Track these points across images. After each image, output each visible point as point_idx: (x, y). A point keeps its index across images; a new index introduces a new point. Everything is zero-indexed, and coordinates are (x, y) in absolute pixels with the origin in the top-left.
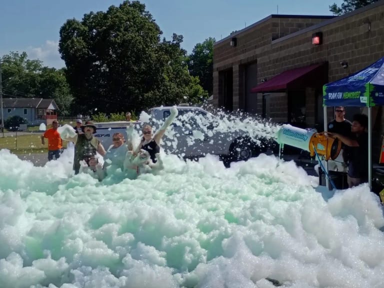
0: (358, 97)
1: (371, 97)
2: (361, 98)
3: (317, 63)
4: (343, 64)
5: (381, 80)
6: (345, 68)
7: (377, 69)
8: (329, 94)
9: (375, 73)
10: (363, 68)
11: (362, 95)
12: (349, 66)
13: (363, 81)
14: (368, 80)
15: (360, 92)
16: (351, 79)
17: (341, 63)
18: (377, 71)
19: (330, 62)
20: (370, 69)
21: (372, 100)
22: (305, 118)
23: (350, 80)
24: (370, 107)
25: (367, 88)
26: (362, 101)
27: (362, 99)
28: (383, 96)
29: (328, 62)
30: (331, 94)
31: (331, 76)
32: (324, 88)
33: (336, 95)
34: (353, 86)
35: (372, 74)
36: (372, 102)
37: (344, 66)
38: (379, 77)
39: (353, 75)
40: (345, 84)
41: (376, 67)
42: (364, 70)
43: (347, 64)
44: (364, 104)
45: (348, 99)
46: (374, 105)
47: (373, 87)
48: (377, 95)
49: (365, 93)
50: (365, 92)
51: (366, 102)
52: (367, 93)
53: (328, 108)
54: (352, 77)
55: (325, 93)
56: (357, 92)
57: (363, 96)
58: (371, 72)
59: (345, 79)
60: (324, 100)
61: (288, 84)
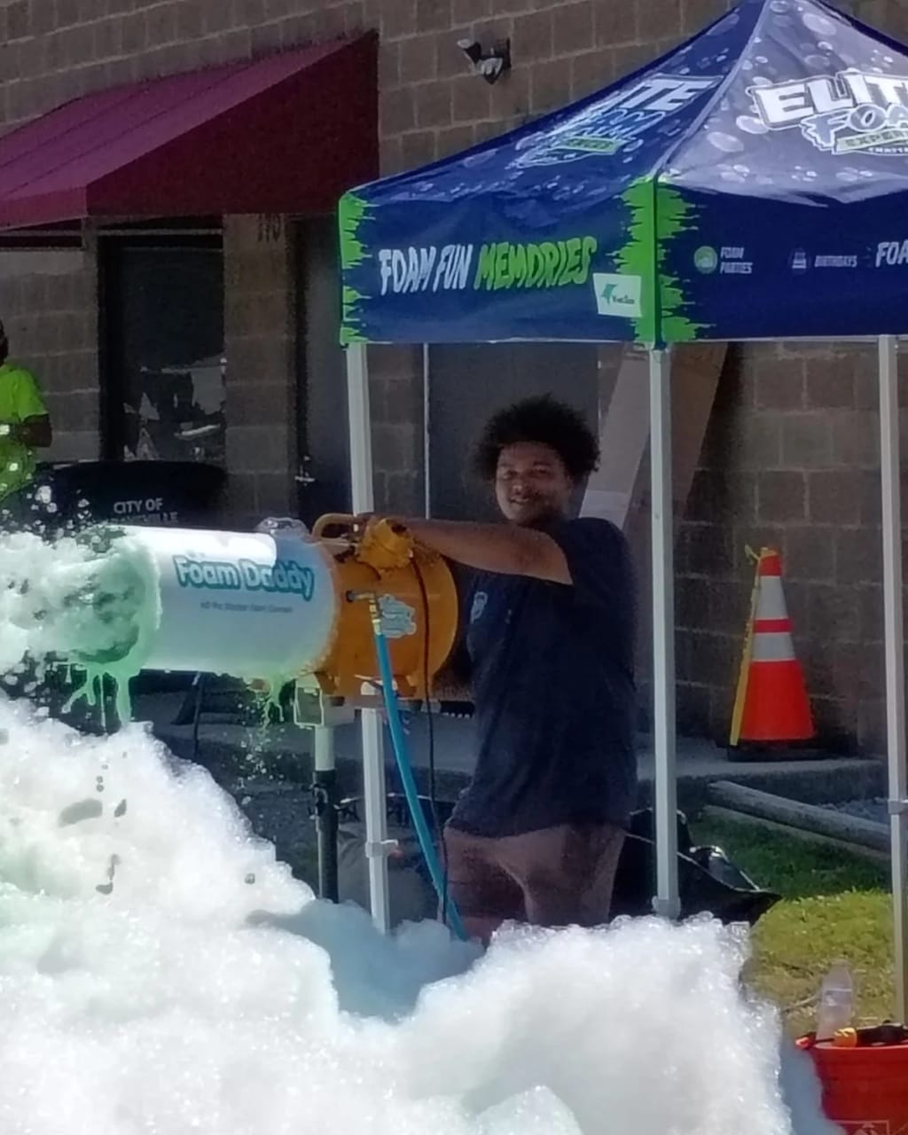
0: (580, 278)
1: (669, 280)
2: (601, 280)
3: (303, 45)
4: (476, 53)
5: (730, 157)
6: (491, 78)
7: (703, 84)
8: (384, 255)
9: (691, 110)
10: (615, 77)
11: (602, 261)
12: (520, 65)
13: (608, 167)
14: (643, 160)
15: (590, 243)
16: (533, 153)
17: (465, 43)
18: (704, 97)
19: (385, 40)
20: (656, 83)
21: (674, 297)
22: (218, 436)
23: (523, 160)
24: (660, 344)
25: (638, 215)
26: (605, 308)
27: (610, 287)
28: (746, 268)
29: (373, 36)
30: (398, 254)
31: (398, 137)
32: (351, 210)
33: (427, 264)
34: (545, 198)
35: (670, 117)
36: (678, 312)
37: (487, 66)
38: (718, 139)
39: (545, 123)
40: (494, 186)
41: (696, 72)
42: (620, 85)
43: (503, 54)
44: (621, 328)
45: (516, 291)
46: (683, 330)
47: (681, 207)
48: (705, 259)
49: (623, 252)
50: (628, 238)
51: (633, 311)
52: (641, 251)
53: (374, 359)
54: (539, 135)
55: (350, 252)
56: (574, 243)
57: (611, 268)
58: (663, 106)
59: (492, 152)
60: (350, 295)
61: (96, 190)
